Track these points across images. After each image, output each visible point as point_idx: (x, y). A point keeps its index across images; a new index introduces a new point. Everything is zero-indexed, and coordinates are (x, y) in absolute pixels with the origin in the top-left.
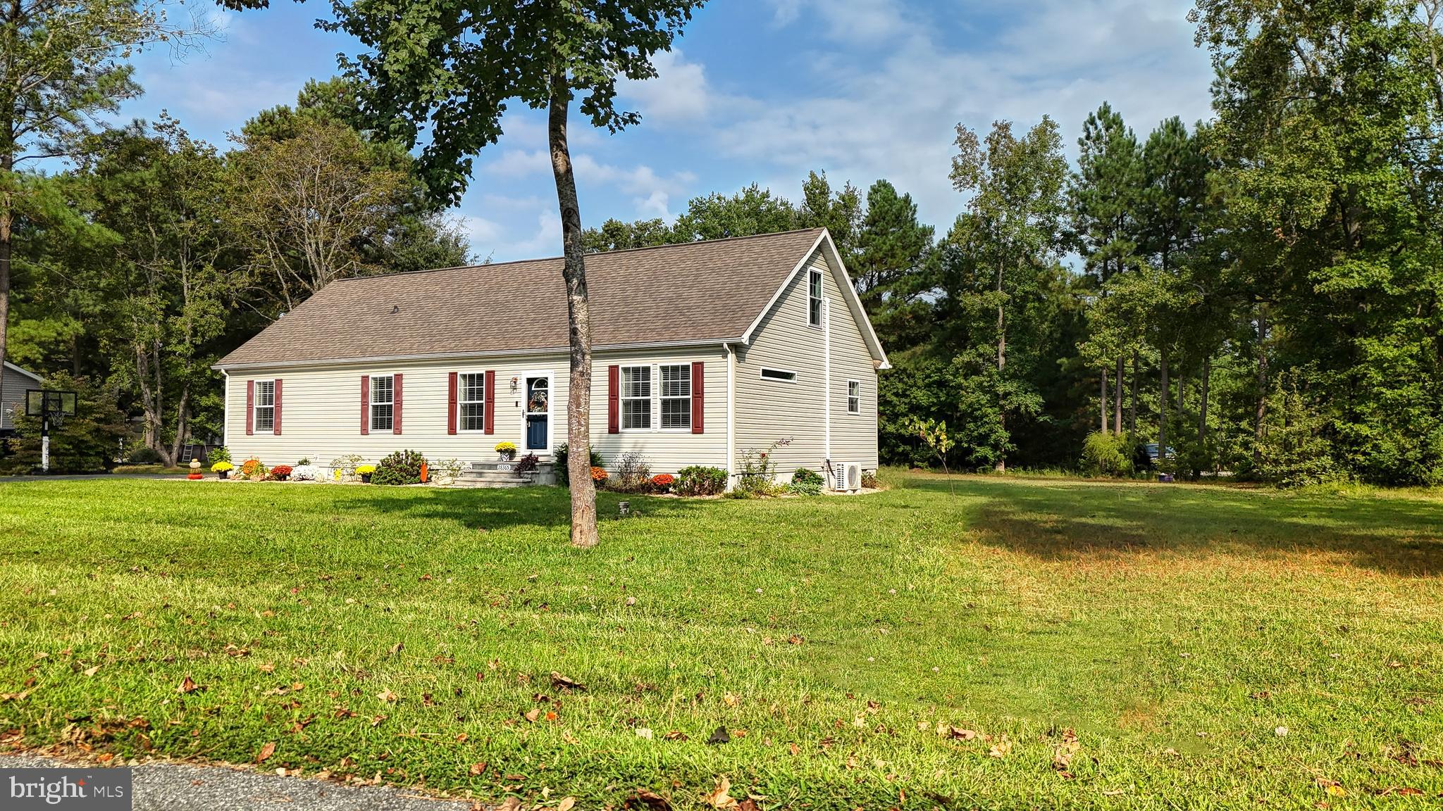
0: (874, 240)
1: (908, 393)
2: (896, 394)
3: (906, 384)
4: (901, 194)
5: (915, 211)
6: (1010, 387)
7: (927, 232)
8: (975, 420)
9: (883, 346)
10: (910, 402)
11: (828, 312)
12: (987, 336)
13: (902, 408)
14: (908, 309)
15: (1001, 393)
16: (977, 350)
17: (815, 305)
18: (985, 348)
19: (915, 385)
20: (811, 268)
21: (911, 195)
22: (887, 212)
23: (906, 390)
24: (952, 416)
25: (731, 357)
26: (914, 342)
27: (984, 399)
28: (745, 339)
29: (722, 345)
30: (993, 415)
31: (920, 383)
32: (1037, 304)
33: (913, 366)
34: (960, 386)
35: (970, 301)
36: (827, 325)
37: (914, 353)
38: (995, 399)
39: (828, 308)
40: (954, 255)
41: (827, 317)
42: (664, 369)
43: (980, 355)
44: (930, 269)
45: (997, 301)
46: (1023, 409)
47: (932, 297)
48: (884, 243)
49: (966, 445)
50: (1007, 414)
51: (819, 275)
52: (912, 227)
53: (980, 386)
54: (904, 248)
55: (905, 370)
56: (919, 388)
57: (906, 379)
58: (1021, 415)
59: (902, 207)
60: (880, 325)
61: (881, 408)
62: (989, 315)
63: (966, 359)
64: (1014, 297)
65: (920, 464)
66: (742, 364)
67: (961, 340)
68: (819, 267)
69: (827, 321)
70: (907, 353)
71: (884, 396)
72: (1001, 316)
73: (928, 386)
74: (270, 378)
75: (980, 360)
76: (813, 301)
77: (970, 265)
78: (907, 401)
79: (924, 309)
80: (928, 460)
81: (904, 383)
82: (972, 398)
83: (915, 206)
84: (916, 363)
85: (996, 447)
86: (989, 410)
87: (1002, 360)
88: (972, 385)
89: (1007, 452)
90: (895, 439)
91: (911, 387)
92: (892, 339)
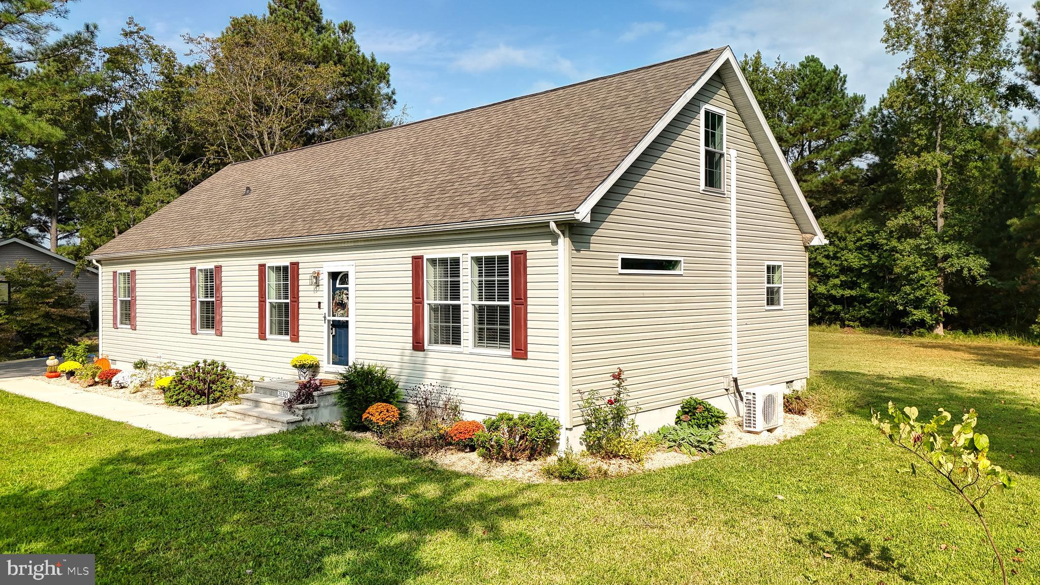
0: (804, 111)
1: (839, 255)
2: (827, 257)
3: (837, 246)
4: (830, 67)
5: (845, 81)
6: (952, 249)
7: (858, 101)
8: (910, 282)
9: (813, 211)
10: (841, 265)
11: (734, 171)
12: (924, 198)
13: (834, 270)
14: (839, 174)
15: (940, 256)
16: (913, 212)
17: (713, 162)
18: (923, 211)
19: (846, 248)
20: (708, 106)
21: (840, 67)
22: (817, 84)
23: (837, 252)
24: (884, 277)
25: (564, 242)
26: (845, 207)
27: (919, 261)
28: (583, 213)
29: (546, 225)
30: (929, 277)
31: (851, 246)
32: (979, 164)
33: (844, 229)
34: (894, 250)
35: (906, 164)
36: (734, 189)
37: (845, 217)
38: (933, 262)
39: (734, 164)
40: (884, 121)
41: (734, 177)
42: (478, 260)
43: (916, 218)
44: (861, 136)
45: (936, 163)
46: (965, 272)
47: (863, 163)
48: (814, 113)
49: (901, 308)
50: (946, 277)
51: (720, 117)
52: (843, 97)
53: (917, 249)
54: (835, 117)
55: (836, 233)
56: (850, 250)
57: (837, 242)
58: (963, 278)
59: (832, 79)
60: (811, 191)
61: (812, 270)
62: (926, 177)
63: (901, 221)
64: (954, 157)
65: (851, 323)
66: (583, 253)
67: (895, 202)
68: (719, 105)
69: (734, 183)
70: (838, 217)
71: (815, 258)
72: (940, 176)
73: (859, 249)
74: (127, 269)
75: (917, 223)
76: (710, 156)
77: (904, 128)
78: (838, 262)
79: (855, 174)
80: (859, 319)
81: (835, 246)
82: (907, 261)
83: (845, 76)
84: (846, 227)
85: (933, 309)
86: (927, 273)
87: (941, 222)
88: (908, 248)
89: (946, 315)
90: (826, 299)
91: (842, 249)
92: (823, 203)
